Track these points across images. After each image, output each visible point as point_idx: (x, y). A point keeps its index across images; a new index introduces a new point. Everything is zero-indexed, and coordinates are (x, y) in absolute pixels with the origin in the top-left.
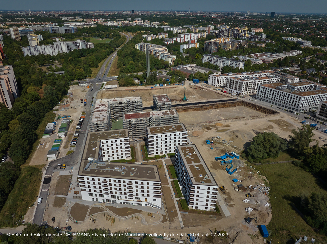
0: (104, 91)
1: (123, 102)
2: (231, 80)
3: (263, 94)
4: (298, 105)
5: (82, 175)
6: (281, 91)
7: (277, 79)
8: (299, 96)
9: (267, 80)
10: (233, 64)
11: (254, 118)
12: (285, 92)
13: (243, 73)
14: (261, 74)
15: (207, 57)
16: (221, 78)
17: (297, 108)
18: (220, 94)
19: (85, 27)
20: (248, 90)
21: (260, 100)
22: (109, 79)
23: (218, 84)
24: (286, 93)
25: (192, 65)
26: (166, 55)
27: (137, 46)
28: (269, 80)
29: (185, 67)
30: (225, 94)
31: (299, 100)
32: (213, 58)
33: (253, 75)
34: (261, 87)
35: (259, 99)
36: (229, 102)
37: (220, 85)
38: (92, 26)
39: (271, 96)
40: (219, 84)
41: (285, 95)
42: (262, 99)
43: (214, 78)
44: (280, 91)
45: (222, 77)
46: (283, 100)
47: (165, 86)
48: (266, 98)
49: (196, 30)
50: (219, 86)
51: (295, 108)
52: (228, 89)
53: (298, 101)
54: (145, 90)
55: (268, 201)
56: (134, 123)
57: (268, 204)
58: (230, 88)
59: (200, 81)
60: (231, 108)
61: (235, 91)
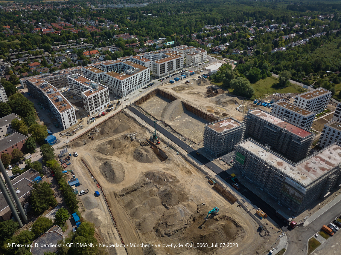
61: (103, 106)
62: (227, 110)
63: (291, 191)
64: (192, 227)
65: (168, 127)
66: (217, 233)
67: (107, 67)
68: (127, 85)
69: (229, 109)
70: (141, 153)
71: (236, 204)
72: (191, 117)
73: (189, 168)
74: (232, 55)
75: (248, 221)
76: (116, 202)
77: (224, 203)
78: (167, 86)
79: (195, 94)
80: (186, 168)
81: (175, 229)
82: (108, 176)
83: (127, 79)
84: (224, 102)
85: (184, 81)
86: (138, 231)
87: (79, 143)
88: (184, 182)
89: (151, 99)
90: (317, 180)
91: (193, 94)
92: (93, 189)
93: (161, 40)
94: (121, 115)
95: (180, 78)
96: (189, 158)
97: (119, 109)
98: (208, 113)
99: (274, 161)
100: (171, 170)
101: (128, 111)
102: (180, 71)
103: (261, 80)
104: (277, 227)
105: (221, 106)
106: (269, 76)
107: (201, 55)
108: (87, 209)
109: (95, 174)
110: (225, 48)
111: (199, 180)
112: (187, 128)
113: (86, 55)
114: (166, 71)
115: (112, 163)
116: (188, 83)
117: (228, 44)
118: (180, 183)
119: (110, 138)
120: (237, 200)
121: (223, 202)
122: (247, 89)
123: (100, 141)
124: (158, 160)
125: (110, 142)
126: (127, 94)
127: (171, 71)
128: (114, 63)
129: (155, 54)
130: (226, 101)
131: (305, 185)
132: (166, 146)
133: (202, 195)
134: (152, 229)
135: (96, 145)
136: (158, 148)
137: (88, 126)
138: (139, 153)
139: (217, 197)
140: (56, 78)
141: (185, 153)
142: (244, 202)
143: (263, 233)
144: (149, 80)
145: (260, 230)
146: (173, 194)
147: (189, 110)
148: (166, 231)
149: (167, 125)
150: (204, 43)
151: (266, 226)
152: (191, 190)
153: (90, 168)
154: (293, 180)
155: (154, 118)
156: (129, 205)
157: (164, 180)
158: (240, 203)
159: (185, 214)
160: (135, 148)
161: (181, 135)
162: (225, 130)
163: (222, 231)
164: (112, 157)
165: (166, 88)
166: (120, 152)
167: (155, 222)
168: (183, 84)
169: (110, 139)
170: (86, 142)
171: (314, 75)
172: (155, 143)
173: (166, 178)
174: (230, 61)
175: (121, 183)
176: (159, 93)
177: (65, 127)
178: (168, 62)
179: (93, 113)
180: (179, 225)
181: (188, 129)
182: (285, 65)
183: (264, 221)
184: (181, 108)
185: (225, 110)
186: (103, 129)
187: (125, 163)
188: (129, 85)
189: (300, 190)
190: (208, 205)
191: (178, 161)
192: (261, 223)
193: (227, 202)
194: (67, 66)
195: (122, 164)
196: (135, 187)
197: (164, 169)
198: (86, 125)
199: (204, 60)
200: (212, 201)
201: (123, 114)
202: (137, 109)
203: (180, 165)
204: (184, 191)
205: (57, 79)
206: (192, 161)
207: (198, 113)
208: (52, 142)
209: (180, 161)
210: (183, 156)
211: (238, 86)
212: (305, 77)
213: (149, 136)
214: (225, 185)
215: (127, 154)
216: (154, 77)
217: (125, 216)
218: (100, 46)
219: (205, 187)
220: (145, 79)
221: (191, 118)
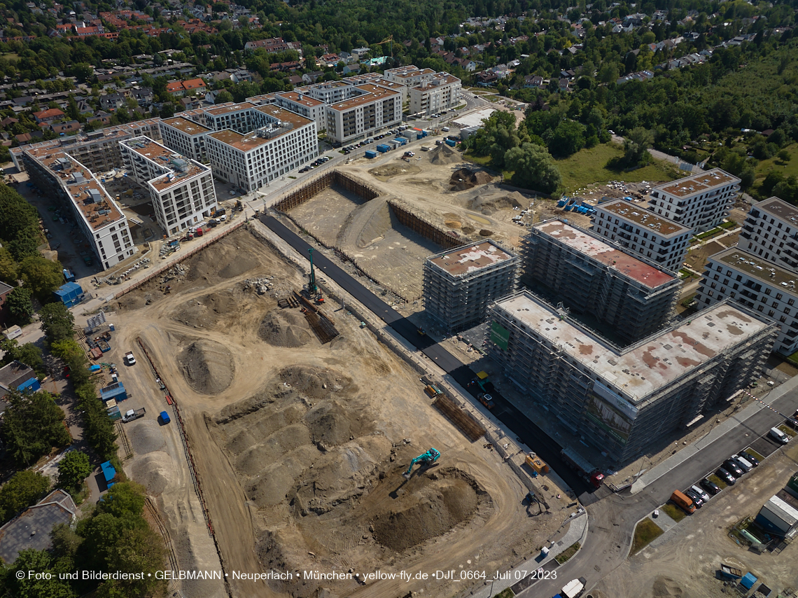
61: (199, 215)
62: (491, 223)
63: (607, 413)
64: (375, 493)
65: (347, 263)
66: (427, 508)
67: (218, 120)
68: (259, 164)
69: (497, 221)
70: (275, 323)
71: (483, 440)
72: (408, 238)
73: (386, 360)
74: (522, 90)
75: (504, 481)
76: (207, 436)
77: (455, 439)
78: (357, 166)
79: (423, 183)
80: (377, 358)
81: (333, 497)
82: (193, 377)
83: (259, 148)
84: (487, 204)
85: (400, 153)
86: (250, 502)
87: (136, 301)
88: (368, 391)
89: (319, 196)
90: (667, 387)
91: (417, 183)
92: (157, 406)
93: (357, 52)
94: (242, 234)
95: (391, 146)
96: (388, 336)
97: (239, 219)
98: (445, 230)
99: (574, 342)
100: (343, 364)
101: (258, 226)
102: (393, 130)
103: (584, 151)
104: (568, 495)
105: (480, 214)
106: (603, 141)
107: (445, 91)
108: (139, 453)
109: (165, 372)
110: (508, 72)
111: (405, 386)
112: (394, 266)
113: (174, 91)
114: (357, 129)
115: (204, 348)
116: (408, 158)
117: (516, 64)
118: (359, 393)
119: (209, 289)
120: (484, 433)
121: (452, 436)
122: (544, 172)
123: (184, 296)
124: (315, 340)
125: (208, 299)
126: (260, 185)
127: (370, 130)
128: (237, 109)
129: (335, 88)
130: (493, 201)
131: (635, 399)
132: (339, 306)
133: (407, 422)
134: (283, 498)
135: (174, 306)
136: (319, 313)
137: (160, 260)
138: (271, 325)
139: (440, 426)
140: (95, 147)
141: (379, 324)
142: (501, 436)
143: (534, 509)
144: (317, 150)
145: (529, 501)
146: (338, 419)
147: (404, 222)
148: (313, 503)
149: (345, 258)
150: (460, 60)
151: (543, 491)
152: (384, 410)
153: (156, 359)
154: (609, 386)
155: (317, 241)
156: (236, 444)
157: (323, 387)
158: (492, 438)
159: (361, 464)
160: (265, 311)
161: (376, 282)
162: (471, 269)
163: (441, 502)
164: (208, 333)
165: (356, 171)
166: (229, 322)
167: (291, 482)
168: (397, 159)
169: (209, 291)
170: (153, 299)
171: (712, 139)
172: (311, 302)
173: (328, 382)
174: (515, 104)
175: (223, 394)
176: (339, 183)
177: (107, 264)
178: (362, 106)
179: (174, 230)
180: (343, 489)
181: (396, 268)
182: (645, 114)
183: (539, 481)
184: (386, 218)
185: (488, 222)
186: (195, 268)
187: (237, 348)
188: (266, 163)
189: (623, 410)
190: (417, 444)
191: (362, 343)
192: (534, 486)
193: (461, 436)
194: (125, 118)
195: (232, 349)
196: (254, 402)
197: (327, 360)
198: (158, 258)
199: (453, 101)
200: (427, 435)
201: (245, 232)
202: (281, 221)
203: (365, 351)
204: (366, 412)
205: (96, 150)
206: (394, 342)
207: (425, 229)
208: (72, 298)
209: (366, 342)
210: (375, 332)
211: (521, 164)
212: (688, 144)
213: (300, 283)
214: (460, 398)
215: (245, 327)
216: (328, 143)
217: (225, 468)
218: (210, 70)
219: (416, 402)
220: (306, 148)
221: (408, 241)
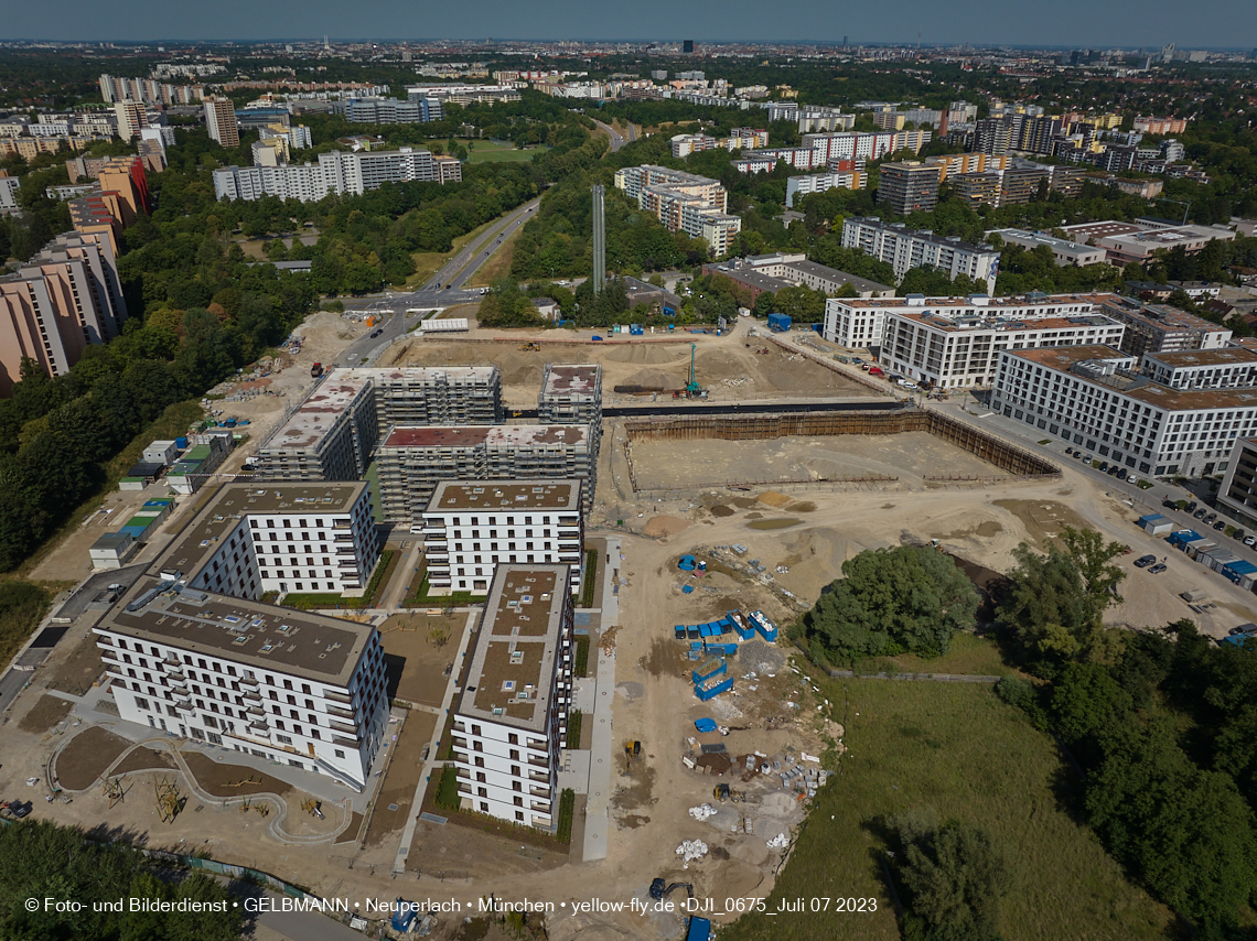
0: (419, 339)
1: (422, 385)
2: (903, 325)
3: (1017, 391)
4: (1151, 445)
5: (107, 629)
6: (1086, 383)
7: (1110, 331)
8: (1154, 409)
9: (1059, 331)
10: (951, 258)
11: (935, 487)
12: (1100, 389)
13: (974, 301)
14: (1056, 307)
15: (858, 230)
16: (873, 313)
17: (1145, 460)
18: (851, 379)
19: (477, 102)
20: (971, 371)
21: (1007, 412)
22: (463, 296)
23: (858, 340)
24: (1104, 390)
25: (789, 258)
26: (703, 216)
27: (623, 177)
28: (1069, 334)
29: (756, 263)
30: (874, 380)
31: (1156, 426)
32: (878, 234)
33: (1018, 309)
34: (1009, 360)
35: (1002, 410)
36: (869, 412)
37: (869, 343)
38: (504, 99)
39: (1048, 399)
40: (865, 340)
41: (1101, 400)
42: (1013, 411)
43: (843, 311)
44: (1082, 383)
45: (876, 310)
46: (1092, 421)
47: (652, 334)
48: (1027, 406)
49: (893, 119)
50: (864, 345)
51: (1140, 458)
52: (893, 359)
53: (1149, 428)
54: (567, 344)
55: (794, 827)
56: (414, 463)
57: (781, 841)
58: (897, 356)
59: (794, 321)
60: (873, 438)
61: (916, 371)
